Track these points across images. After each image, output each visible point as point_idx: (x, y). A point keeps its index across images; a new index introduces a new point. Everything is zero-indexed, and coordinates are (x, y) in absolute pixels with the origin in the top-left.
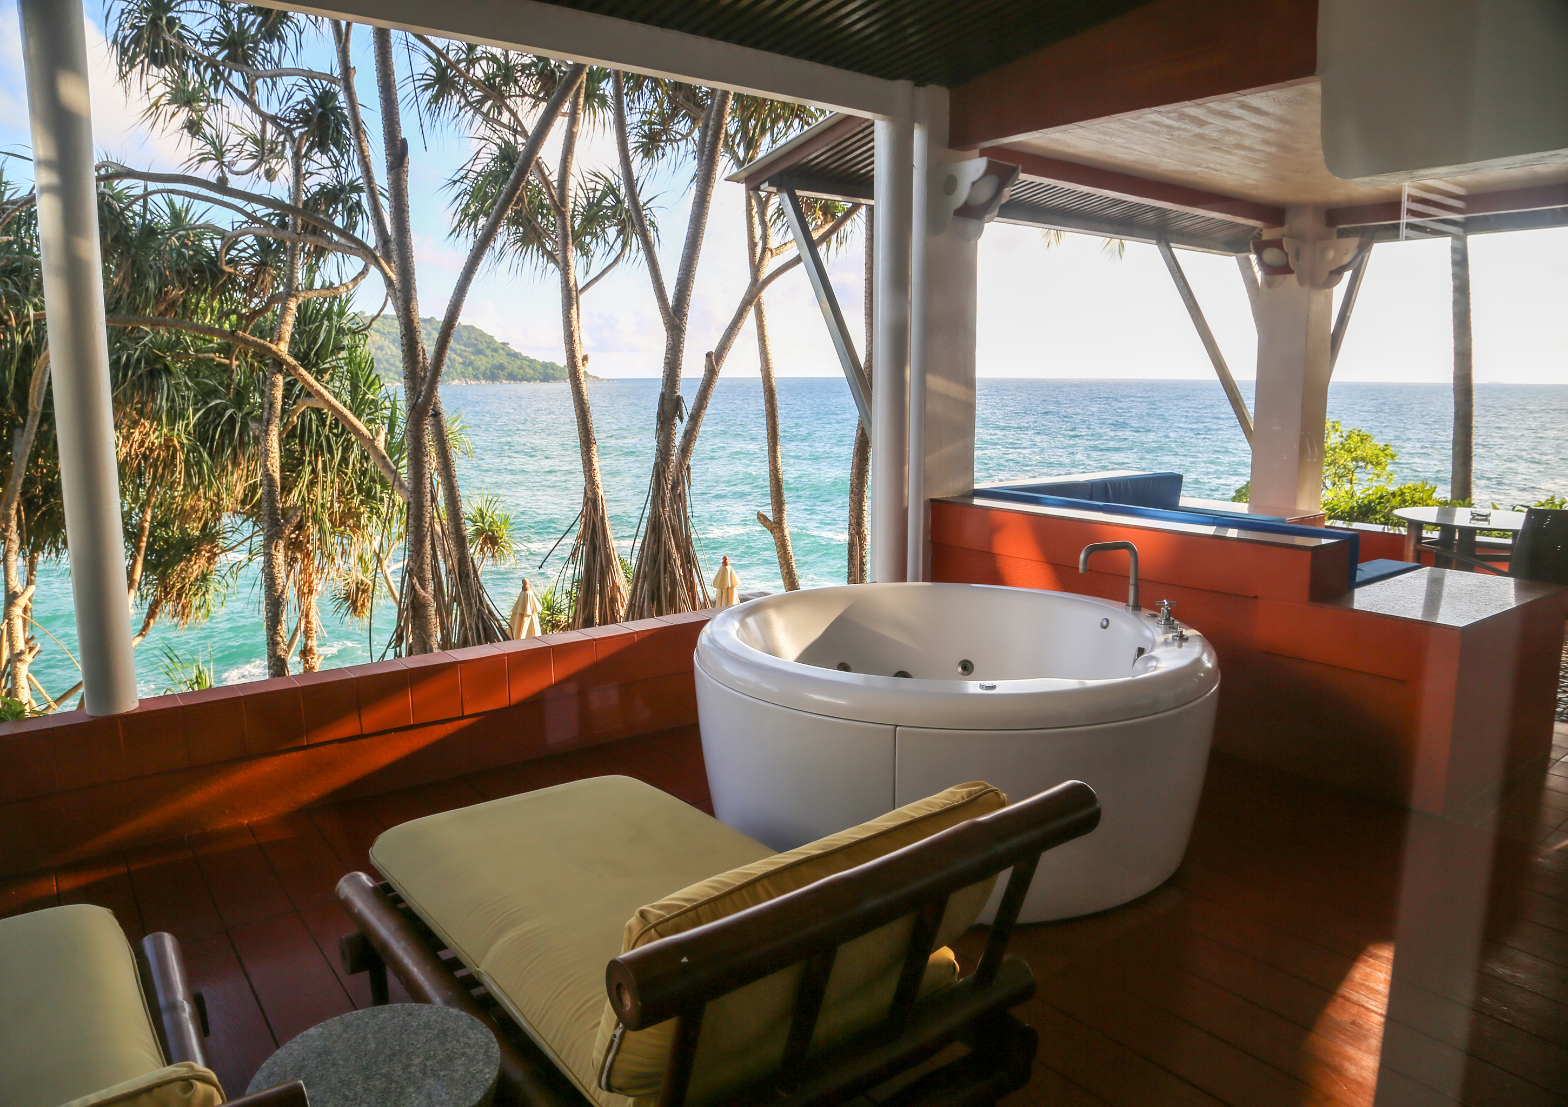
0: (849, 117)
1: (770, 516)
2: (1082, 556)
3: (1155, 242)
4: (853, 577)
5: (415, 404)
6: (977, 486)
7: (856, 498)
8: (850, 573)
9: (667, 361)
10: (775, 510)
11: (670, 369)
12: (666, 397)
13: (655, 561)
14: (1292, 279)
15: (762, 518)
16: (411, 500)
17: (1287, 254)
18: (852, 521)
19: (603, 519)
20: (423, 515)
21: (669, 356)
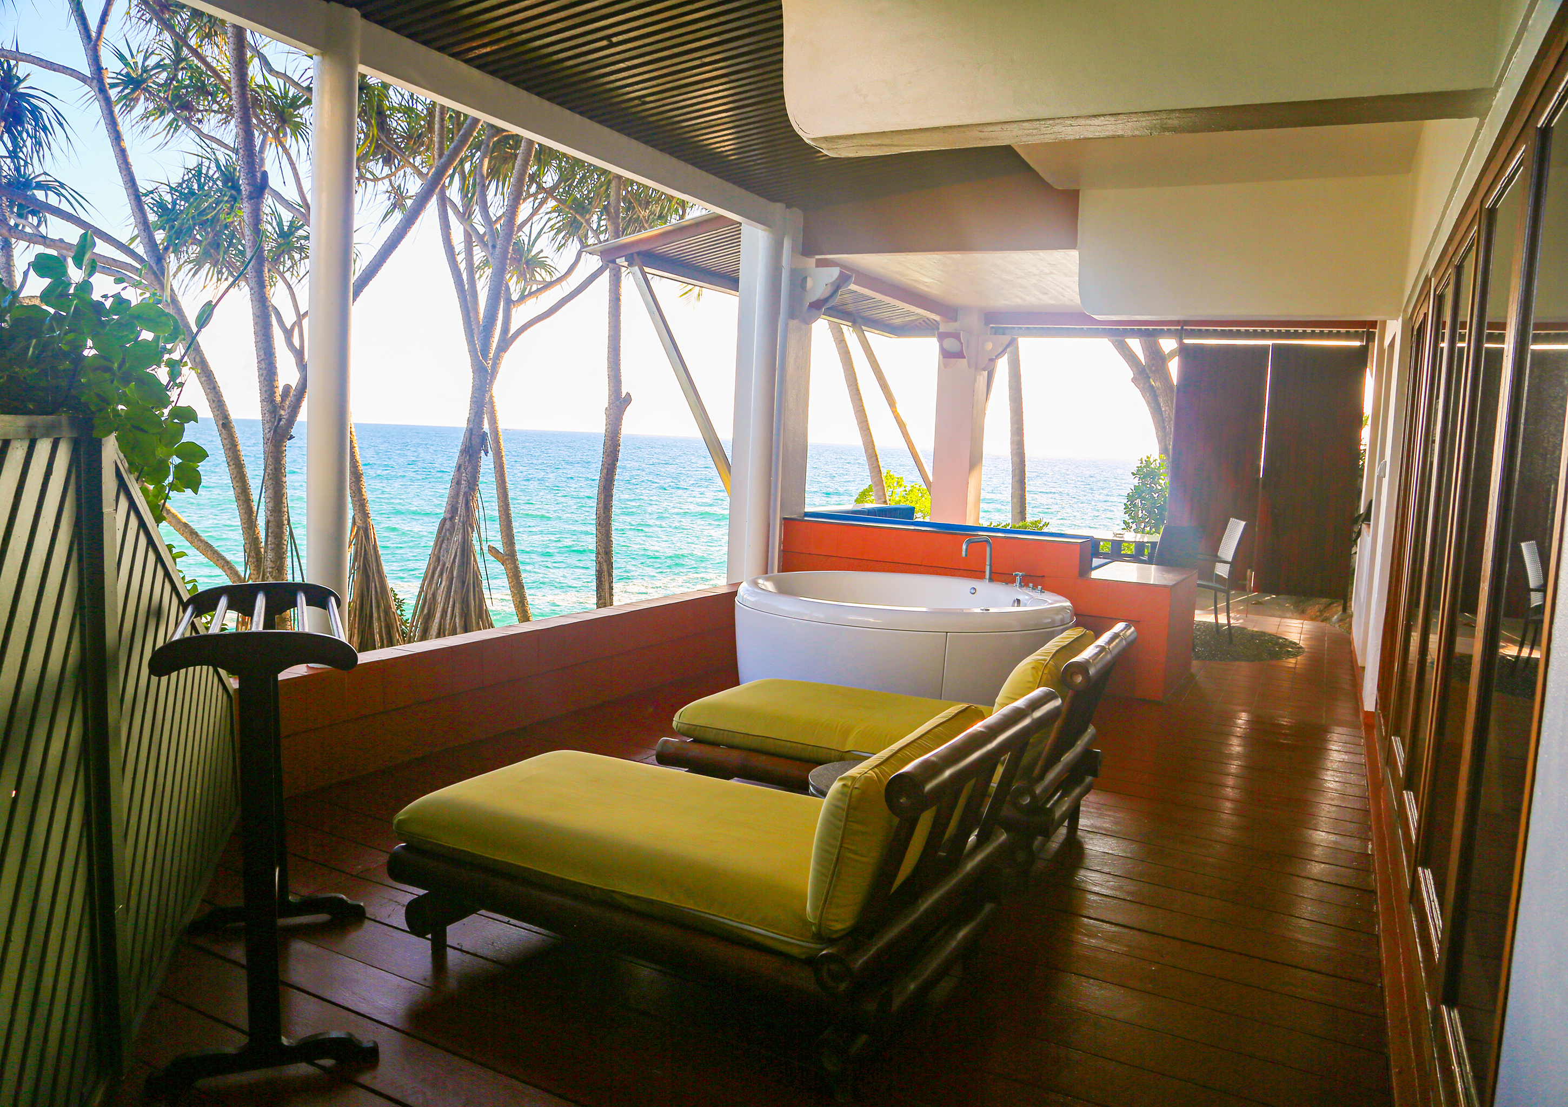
0: (721, 217)
1: (500, 547)
2: (964, 547)
3: (850, 324)
4: (602, 601)
5: (277, 427)
6: (807, 510)
7: (603, 530)
8: (599, 597)
9: (475, 399)
10: (506, 543)
11: (478, 407)
12: (474, 433)
13: (464, 583)
14: (964, 362)
15: (493, 551)
16: (272, 519)
17: (962, 344)
18: (600, 551)
19: (375, 547)
20: (283, 533)
21: (477, 395)
